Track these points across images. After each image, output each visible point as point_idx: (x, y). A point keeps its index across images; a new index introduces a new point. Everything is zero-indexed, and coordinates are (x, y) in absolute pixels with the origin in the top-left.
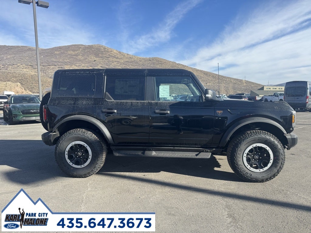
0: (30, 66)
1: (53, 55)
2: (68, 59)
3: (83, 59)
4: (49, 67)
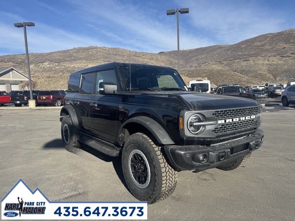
0: (219, 62)
1: (239, 49)
2: (253, 51)
3: (271, 48)
4: (234, 61)
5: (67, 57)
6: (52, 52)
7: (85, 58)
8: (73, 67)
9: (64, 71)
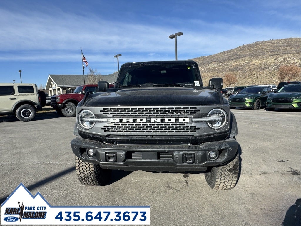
5: (231, 57)
6: (218, 54)
7: (249, 55)
8: (236, 65)
9: (227, 70)
